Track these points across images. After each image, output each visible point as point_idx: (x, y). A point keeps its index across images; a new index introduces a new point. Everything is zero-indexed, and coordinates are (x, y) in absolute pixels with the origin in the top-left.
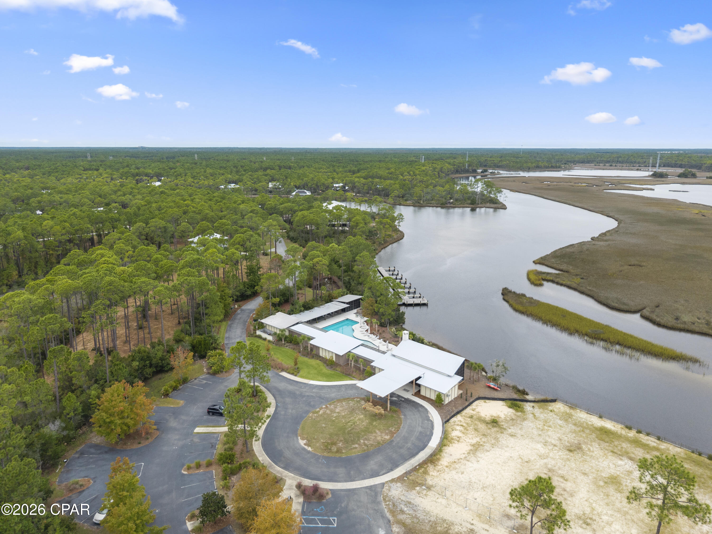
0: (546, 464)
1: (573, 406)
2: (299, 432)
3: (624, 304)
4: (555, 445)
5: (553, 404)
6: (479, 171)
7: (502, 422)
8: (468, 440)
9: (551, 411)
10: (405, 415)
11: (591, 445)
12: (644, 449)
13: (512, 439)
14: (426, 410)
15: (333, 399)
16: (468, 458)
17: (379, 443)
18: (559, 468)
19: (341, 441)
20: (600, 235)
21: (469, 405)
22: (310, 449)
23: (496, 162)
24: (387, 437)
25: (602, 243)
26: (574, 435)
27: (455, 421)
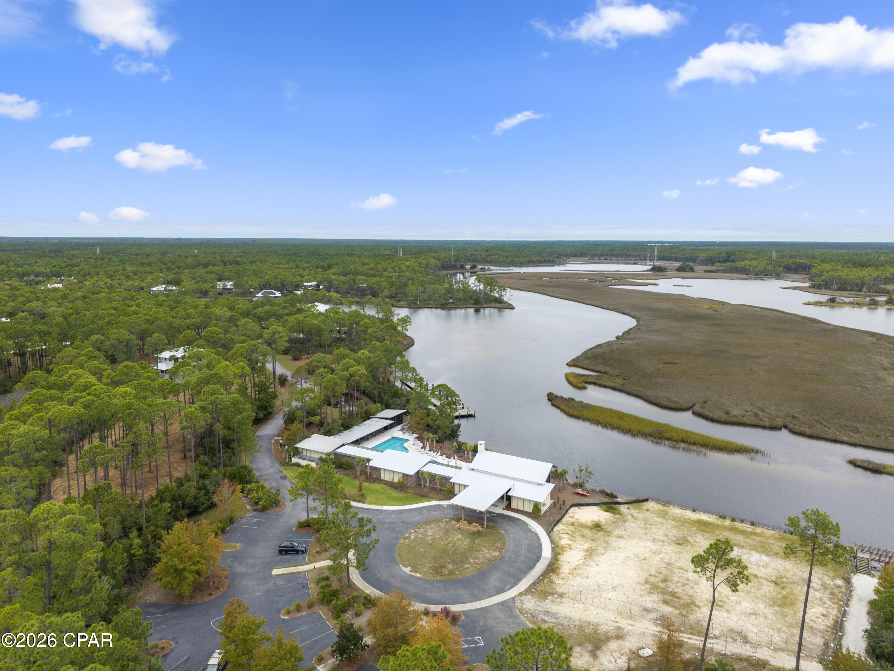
0: (662, 559)
1: (665, 503)
2: (398, 559)
3: (674, 402)
4: (663, 541)
5: (645, 503)
6: (468, 267)
7: (605, 525)
8: (579, 547)
9: (647, 510)
10: (505, 530)
11: (696, 537)
12: (744, 535)
13: (621, 540)
14: (524, 522)
15: (418, 523)
16: (587, 563)
17: (490, 560)
18: (676, 561)
19: (449, 563)
20: (623, 334)
21: (566, 513)
22: (418, 575)
23: (484, 256)
24: (497, 554)
25: (629, 342)
26: (677, 530)
27: (558, 531)
